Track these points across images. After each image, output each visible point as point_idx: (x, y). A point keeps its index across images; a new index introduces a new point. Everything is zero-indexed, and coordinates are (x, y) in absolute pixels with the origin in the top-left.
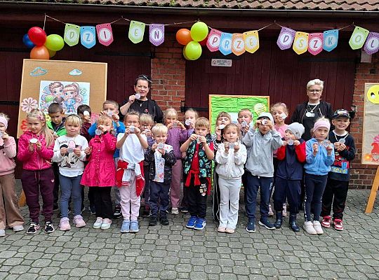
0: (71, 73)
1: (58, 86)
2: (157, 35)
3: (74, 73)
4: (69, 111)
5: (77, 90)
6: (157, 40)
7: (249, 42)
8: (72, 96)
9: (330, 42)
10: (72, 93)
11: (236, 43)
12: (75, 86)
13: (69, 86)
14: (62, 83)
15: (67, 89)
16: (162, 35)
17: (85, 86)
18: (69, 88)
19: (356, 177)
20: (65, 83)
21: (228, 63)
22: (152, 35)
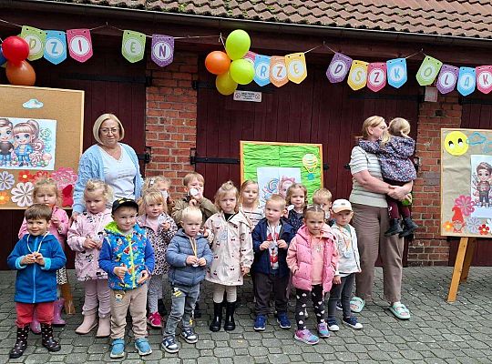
0: (25, 105)
1: (4, 125)
2: (162, 51)
3: (31, 104)
4: (22, 165)
5: (36, 131)
6: (162, 58)
7: (293, 68)
8: (27, 140)
9: (396, 74)
10: (27, 136)
11: (275, 70)
12: (33, 125)
13: (22, 125)
14: (10, 119)
15: (18, 129)
16: (169, 53)
17: (48, 126)
18: (21, 128)
19: (420, 250)
20: (15, 121)
21: (257, 97)
22: (156, 51)
